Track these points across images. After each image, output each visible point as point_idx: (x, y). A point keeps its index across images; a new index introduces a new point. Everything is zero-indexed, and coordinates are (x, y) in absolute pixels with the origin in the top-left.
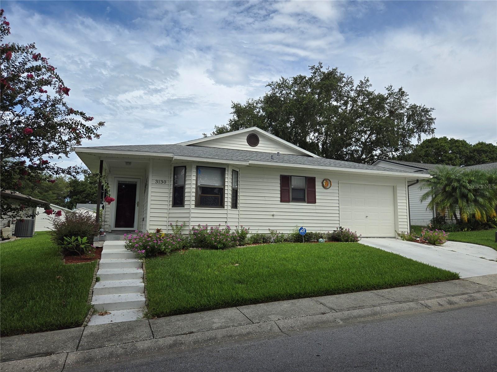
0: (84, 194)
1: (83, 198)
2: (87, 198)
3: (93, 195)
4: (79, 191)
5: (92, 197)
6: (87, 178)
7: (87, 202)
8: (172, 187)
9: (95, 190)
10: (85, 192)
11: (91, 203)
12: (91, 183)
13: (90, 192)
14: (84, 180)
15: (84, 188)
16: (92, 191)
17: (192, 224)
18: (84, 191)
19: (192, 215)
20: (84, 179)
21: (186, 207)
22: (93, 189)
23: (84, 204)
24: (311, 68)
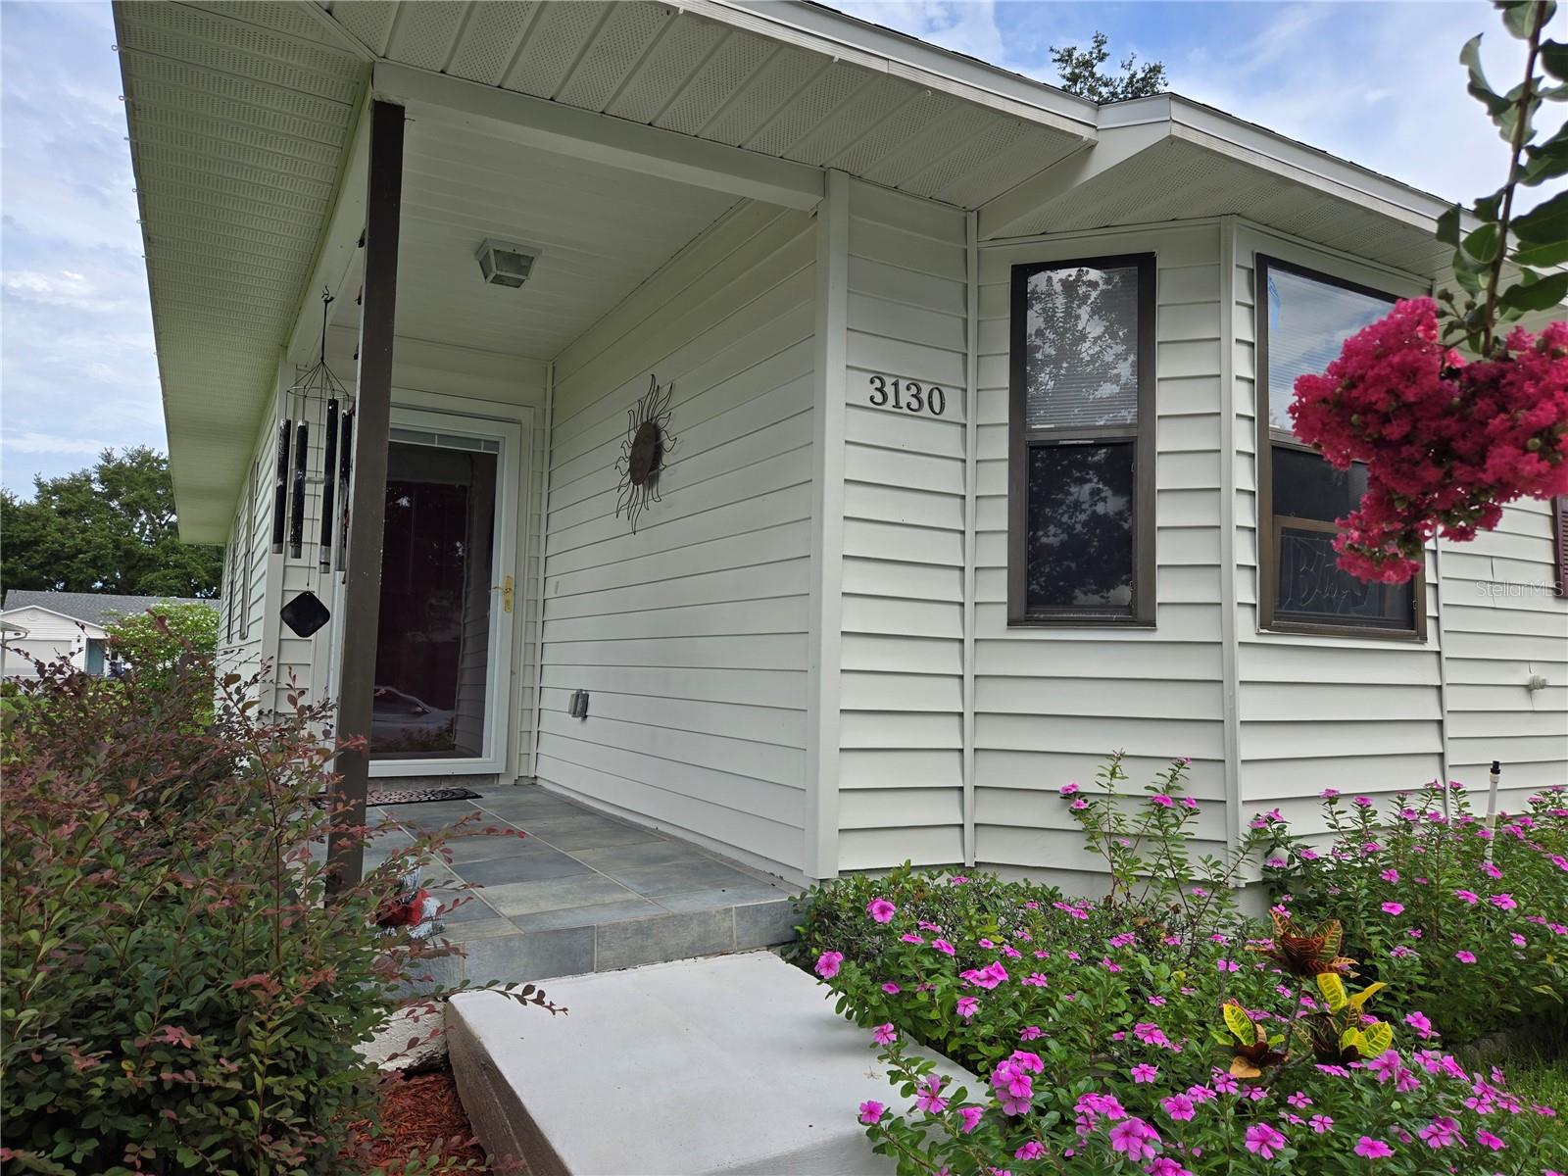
0: (37, 552)
1: (32, 568)
2: (47, 568)
3: (72, 557)
4: (17, 541)
5: (68, 566)
6: (49, 492)
7: (49, 585)
8: (999, 446)
9: (83, 539)
10: (41, 547)
11: (65, 590)
12: (62, 513)
13: (62, 545)
14: (35, 502)
15: (35, 531)
16: (71, 543)
17: (1253, 786)
18: (36, 542)
19: (1250, 705)
20: (37, 497)
21: (1168, 625)
22: (73, 536)
23: (37, 594)
24: (1057, 57)
